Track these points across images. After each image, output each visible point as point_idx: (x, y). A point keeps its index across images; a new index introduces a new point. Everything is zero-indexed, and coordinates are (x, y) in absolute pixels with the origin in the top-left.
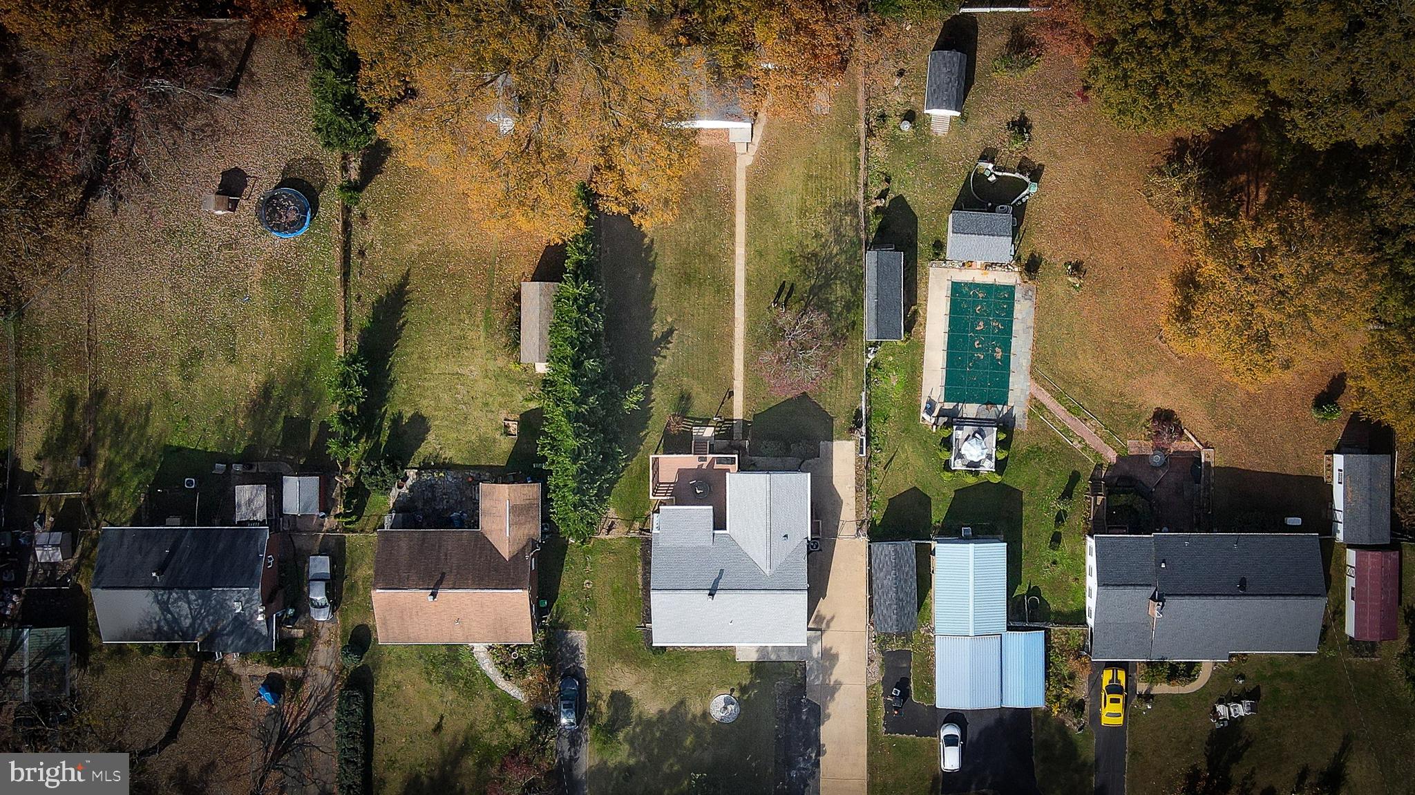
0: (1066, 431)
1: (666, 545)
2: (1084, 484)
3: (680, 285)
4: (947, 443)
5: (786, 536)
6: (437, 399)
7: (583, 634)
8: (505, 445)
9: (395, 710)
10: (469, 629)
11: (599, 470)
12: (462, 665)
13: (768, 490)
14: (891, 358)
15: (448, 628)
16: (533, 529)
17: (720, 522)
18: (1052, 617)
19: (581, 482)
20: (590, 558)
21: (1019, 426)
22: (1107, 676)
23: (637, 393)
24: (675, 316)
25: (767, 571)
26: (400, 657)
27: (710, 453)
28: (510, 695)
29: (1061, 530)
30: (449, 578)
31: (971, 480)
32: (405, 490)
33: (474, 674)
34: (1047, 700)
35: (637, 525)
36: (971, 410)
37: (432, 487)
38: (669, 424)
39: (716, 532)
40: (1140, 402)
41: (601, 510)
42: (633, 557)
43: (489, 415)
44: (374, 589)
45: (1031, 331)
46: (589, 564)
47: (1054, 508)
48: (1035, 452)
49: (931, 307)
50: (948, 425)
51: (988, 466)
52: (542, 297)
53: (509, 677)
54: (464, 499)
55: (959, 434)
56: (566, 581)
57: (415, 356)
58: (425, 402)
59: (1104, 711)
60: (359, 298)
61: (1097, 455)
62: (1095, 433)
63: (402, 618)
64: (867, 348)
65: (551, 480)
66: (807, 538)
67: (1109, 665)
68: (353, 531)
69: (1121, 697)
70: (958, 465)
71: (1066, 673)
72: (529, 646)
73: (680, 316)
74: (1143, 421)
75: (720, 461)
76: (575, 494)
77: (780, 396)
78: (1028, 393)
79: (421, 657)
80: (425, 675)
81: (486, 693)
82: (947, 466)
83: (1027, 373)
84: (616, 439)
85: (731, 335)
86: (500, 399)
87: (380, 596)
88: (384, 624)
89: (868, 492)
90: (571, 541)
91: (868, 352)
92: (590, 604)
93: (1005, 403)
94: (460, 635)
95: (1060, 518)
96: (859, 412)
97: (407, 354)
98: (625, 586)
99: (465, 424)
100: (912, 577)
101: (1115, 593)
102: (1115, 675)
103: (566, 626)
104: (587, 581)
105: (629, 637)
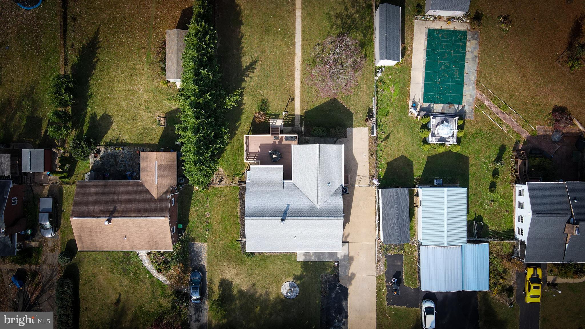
0: (498, 121)
1: (255, 189)
2: (509, 153)
3: (263, 34)
4: (426, 127)
5: (329, 183)
6: (119, 105)
7: (205, 245)
8: (159, 131)
9: (93, 290)
10: (133, 242)
11: (213, 142)
12: (132, 263)
13: (318, 154)
14: (390, 77)
15: (120, 241)
16: (173, 180)
17: (287, 175)
18: (491, 235)
19: (199, 148)
20: (209, 199)
21: (469, 117)
22: (530, 272)
23: (236, 95)
24: (259, 53)
25: (318, 206)
26: (95, 259)
27: (281, 134)
28: (161, 281)
29: (496, 181)
30: (119, 211)
31: (441, 150)
32: (98, 159)
33: (139, 269)
34: (490, 287)
35: (237, 179)
36: (438, 107)
37: (115, 156)
38: (255, 117)
39: (285, 181)
40: (545, 101)
41: (213, 167)
42: (235, 199)
43: (150, 114)
44: (72, 217)
45: (477, 59)
46: (208, 202)
47: (491, 167)
48: (479, 133)
49: (415, 45)
50: (427, 116)
51: (452, 141)
52: (178, 39)
53: (160, 271)
54: (134, 164)
55: (434, 121)
56: (194, 213)
57: (106, 80)
58: (111, 107)
59: (529, 295)
60: (73, 46)
61: (518, 134)
62: (516, 121)
63: (91, 235)
64: (376, 71)
65: (183, 149)
66: (342, 185)
67: (530, 265)
68: (68, 183)
69: (540, 286)
70: (433, 141)
71: (500, 269)
72: (172, 252)
73: (262, 53)
74: (546, 114)
75: (287, 139)
76: (195, 155)
77: (323, 99)
78: (474, 97)
79: (108, 259)
80: (110, 270)
81: (147, 281)
82: (425, 142)
83: (474, 85)
84: (223, 125)
85: (293, 64)
86: (156, 105)
87: (75, 221)
88: (80, 238)
89: (377, 159)
90: (196, 188)
91: (377, 72)
92: (208, 227)
93: (460, 103)
94: (128, 246)
95: (496, 173)
96: (370, 110)
97: (101, 79)
98: (230, 215)
99: (135, 119)
100: (406, 210)
101: (543, 219)
102: (535, 271)
103: (193, 240)
104: (207, 213)
105: (233, 246)
